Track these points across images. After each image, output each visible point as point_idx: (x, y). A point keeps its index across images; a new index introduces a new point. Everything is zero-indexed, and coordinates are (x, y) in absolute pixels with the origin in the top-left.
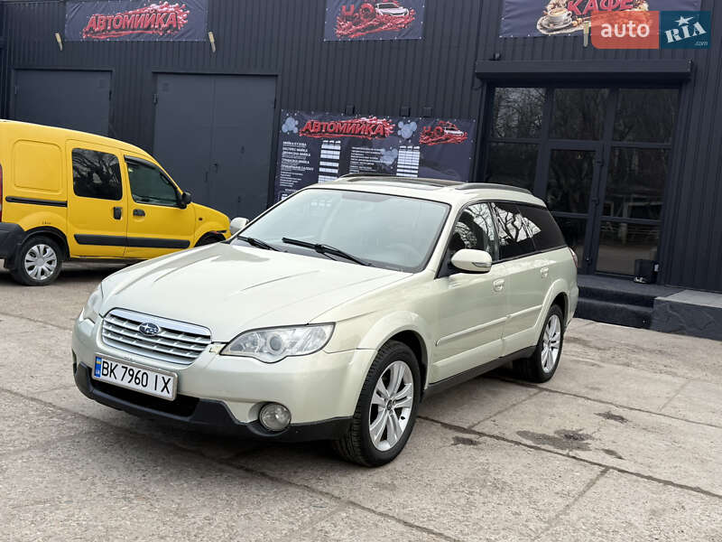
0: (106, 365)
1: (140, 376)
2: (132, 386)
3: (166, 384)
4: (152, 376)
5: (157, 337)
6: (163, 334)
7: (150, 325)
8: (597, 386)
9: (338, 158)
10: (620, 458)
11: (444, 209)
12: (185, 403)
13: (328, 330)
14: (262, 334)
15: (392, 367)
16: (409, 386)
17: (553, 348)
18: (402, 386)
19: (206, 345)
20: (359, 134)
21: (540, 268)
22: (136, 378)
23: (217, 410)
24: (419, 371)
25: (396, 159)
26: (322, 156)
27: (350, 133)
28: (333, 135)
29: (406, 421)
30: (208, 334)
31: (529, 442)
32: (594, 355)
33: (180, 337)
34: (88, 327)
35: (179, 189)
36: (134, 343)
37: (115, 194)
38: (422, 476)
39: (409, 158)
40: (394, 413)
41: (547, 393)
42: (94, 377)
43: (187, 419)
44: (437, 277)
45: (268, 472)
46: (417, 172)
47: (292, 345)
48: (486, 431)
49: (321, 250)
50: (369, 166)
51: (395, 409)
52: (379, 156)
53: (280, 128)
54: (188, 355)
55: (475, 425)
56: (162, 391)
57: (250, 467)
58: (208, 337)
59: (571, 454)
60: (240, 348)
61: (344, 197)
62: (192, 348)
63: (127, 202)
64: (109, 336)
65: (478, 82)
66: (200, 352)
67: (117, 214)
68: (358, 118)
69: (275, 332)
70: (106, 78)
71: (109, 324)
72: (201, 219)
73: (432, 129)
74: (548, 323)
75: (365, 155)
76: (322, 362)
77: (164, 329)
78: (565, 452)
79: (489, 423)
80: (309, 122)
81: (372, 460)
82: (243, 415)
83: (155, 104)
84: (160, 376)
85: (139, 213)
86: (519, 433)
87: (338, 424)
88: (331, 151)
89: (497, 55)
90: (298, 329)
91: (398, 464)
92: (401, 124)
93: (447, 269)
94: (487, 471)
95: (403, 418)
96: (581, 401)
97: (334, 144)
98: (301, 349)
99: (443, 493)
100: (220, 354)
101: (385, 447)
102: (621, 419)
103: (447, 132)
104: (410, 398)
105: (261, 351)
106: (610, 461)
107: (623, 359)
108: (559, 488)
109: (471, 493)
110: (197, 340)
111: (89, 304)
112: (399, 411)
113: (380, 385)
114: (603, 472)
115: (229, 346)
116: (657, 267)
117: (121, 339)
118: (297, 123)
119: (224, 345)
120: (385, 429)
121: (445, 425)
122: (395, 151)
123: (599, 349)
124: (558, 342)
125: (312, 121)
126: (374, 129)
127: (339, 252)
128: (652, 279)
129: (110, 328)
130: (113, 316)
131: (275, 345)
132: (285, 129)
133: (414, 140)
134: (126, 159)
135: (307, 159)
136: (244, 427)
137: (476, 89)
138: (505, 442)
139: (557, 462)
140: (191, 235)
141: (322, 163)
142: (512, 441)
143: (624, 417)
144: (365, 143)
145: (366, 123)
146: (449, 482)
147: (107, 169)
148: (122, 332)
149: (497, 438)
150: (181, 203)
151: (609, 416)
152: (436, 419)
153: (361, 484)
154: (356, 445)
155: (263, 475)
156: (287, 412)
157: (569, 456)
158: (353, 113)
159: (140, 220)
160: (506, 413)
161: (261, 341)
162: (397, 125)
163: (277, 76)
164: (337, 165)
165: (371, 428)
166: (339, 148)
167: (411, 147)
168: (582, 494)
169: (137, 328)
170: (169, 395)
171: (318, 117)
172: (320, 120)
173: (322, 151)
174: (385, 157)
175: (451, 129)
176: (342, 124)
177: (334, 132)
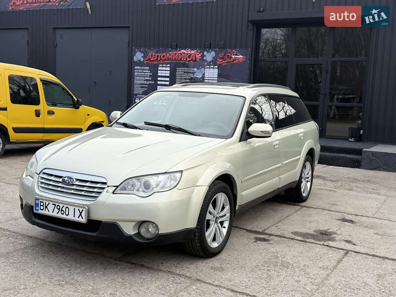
0: (42, 204)
1: (64, 209)
2: (60, 215)
3: (81, 213)
4: (71, 208)
5: (73, 185)
6: (77, 183)
7: (68, 177)
8: (335, 203)
9: (169, 75)
10: (355, 245)
11: (241, 100)
12: (93, 224)
13: (178, 175)
14: (138, 180)
15: (217, 196)
16: (227, 207)
17: (307, 181)
18: (223, 208)
19: (104, 188)
20: (181, 60)
21: (299, 134)
22: (62, 210)
23: (113, 227)
24: (233, 198)
25: (204, 74)
26: (159, 74)
27: (175, 60)
28: (164, 62)
29: (226, 229)
30: (105, 181)
31: (300, 238)
32: (330, 185)
33: (88, 184)
34: (29, 181)
35: (74, 97)
36: (59, 189)
37: (36, 102)
38: (238, 262)
39: (212, 73)
40: (219, 225)
41: (306, 208)
42: (35, 211)
43: (95, 234)
44: (240, 141)
45: (145, 264)
46: (216, 81)
47: (157, 185)
48: (272, 233)
49: (168, 128)
50: (188, 79)
51: (220, 222)
52: (194, 73)
53: (132, 58)
54: (93, 195)
55: (266, 229)
56: (79, 217)
57: (134, 261)
58: (105, 183)
59: (326, 244)
60: (125, 189)
61: (180, 95)
62: (95, 190)
63: (43, 106)
64: (43, 185)
65: (250, 26)
66: (100, 193)
67: (38, 114)
68: (180, 50)
69: (147, 178)
70: (25, 33)
71: (43, 178)
72: (88, 115)
73: (224, 55)
74: (304, 167)
75: (185, 72)
76: (176, 195)
77: (77, 180)
78: (321, 243)
79: (274, 228)
80: (150, 54)
81: (208, 254)
82: (129, 230)
83: (56, 47)
84: (77, 209)
85: (51, 113)
86: (292, 233)
87: (187, 232)
88: (164, 71)
89: (262, 9)
90: (161, 176)
91: (223, 255)
92: (205, 53)
93: (246, 136)
94: (277, 256)
95: (224, 227)
96: (326, 212)
97: (166, 67)
98: (163, 188)
99: (252, 271)
100: (113, 193)
101: (215, 245)
102: (352, 222)
103: (233, 56)
104: (228, 215)
105: (138, 190)
106: (349, 247)
107: (347, 187)
108: (321, 265)
109: (269, 270)
110: (99, 185)
111: (29, 167)
112: (222, 223)
113: (211, 208)
114: (346, 254)
115: (119, 188)
116: (362, 131)
117: (50, 187)
118: (143, 55)
119: (115, 188)
120: (215, 234)
121: (248, 231)
122: (203, 69)
123: (332, 181)
124: (310, 178)
125: (152, 53)
126: (189, 57)
127: (180, 128)
128: (359, 139)
129: (43, 181)
130: (44, 173)
131: (147, 186)
132: (135, 59)
133: (214, 62)
134: (41, 80)
135: (150, 77)
136: (130, 237)
137: (250, 30)
138: (286, 239)
139: (318, 249)
140: (83, 124)
141: (159, 79)
142: (289, 238)
143: (354, 220)
144: (185, 65)
145: (184, 53)
146: (254, 264)
147: (29, 87)
148: (51, 183)
149: (280, 236)
150: (76, 106)
151: (344, 220)
152: (243, 227)
153: (202, 268)
154: (198, 245)
155: (142, 266)
156: (156, 227)
157: (324, 245)
158: (177, 47)
159: (52, 117)
160: (283, 221)
161: (138, 184)
162: (203, 54)
163: (129, 27)
164: (168, 79)
165: (207, 234)
166: (169, 69)
167: (212, 67)
168: (335, 267)
169: (61, 180)
170: (83, 220)
171: (154, 51)
172: (156, 53)
173: (159, 72)
174: (197, 73)
175: (236, 55)
176: (170, 55)
177: (165, 60)
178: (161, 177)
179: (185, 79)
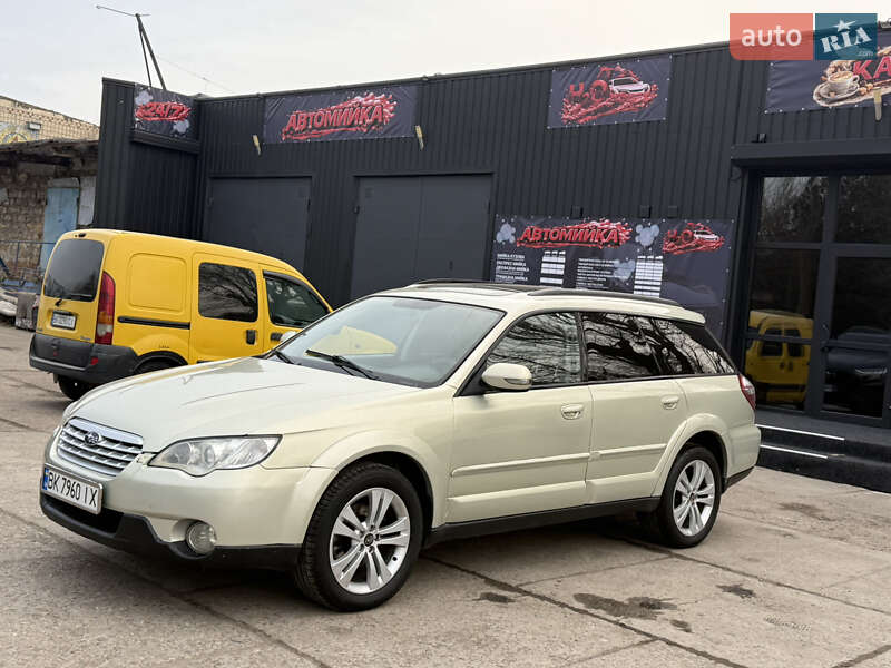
0: (51, 477)
1: (75, 488)
2: (70, 499)
3: (93, 496)
4: (83, 487)
5: (96, 447)
9: (562, 272)
10: (688, 631)
11: (496, 316)
12: (109, 518)
13: (270, 443)
15: (370, 494)
17: (700, 504)
18: (393, 519)
19: (136, 455)
20: (588, 242)
22: (72, 490)
23: (139, 526)
25: (634, 273)
26: (543, 271)
27: (577, 241)
28: (555, 245)
29: (399, 563)
30: (140, 443)
32: (804, 525)
33: (116, 447)
36: (79, 453)
39: (650, 271)
40: (377, 551)
43: (111, 536)
44: (459, 395)
46: (659, 289)
47: (225, 457)
48: (537, 590)
49: (338, 362)
51: (379, 546)
52: (612, 270)
53: (494, 238)
54: (118, 465)
55: (528, 583)
56: (91, 504)
58: (140, 447)
59: (623, 621)
62: (123, 458)
63: (263, 323)
64: (62, 446)
65: (737, 171)
66: (129, 462)
68: (588, 222)
70: (305, 186)
71: (66, 434)
73: (678, 234)
75: (595, 268)
77: (105, 438)
80: (528, 228)
83: (358, 212)
84: (90, 488)
85: (275, 337)
86: (576, 595)
88: (554, 265)
89: (762, 136)
92: (639, 228)
93: (479, 388)
94: (487, 627)
95: (396, 559)
96: (714, 571)
97: (558, 255)
98: (233, 462)
100: (149, 464)
101: (361, 589)
102: (748, 594)
103: (697, 236)
104: (405, 535)
106: (668, 632)
107: (843, 532)
109: (438, 646)
110: (130, 450)
114: (645, 642)
115: (158, 457)
117: (69, 449)
118: (514, 230)
119: (154, 455)
120: (362, 568)
122: (631, 262)
123: (824, 519)
124: (711, 497)
125: (532, 227)
126: (606, 235)
129: (65, 438)
130: (71, 426)
132: (499, 238)
133: (655, 248)
134: (265, 275)
135: (526, 274)
136: (166, 546)
137: (735, 181)
138: (549, 604)
141: (543, 280)
142: (558, 603)
144: (597, 253)
145: (596, 227)
157: (616, 623)
158: (581, 216)
160: (589, 575)
161: (194, 452)
162: (634, 231)
163: (491, 174)
164: (561, 281)
165: (335, 564)
166: (563, 260)
167: (652, 257)
168: (585, 660)
169: (83, 438)
170: (95, 508)
171: (539, 222)
172: (541, 226)
173: (544, 265)
174: (619, 271)
175: (703, 233)
176: (567, 230)
177: (558, 241)
178: (235, 444)
179: (595, 282)
